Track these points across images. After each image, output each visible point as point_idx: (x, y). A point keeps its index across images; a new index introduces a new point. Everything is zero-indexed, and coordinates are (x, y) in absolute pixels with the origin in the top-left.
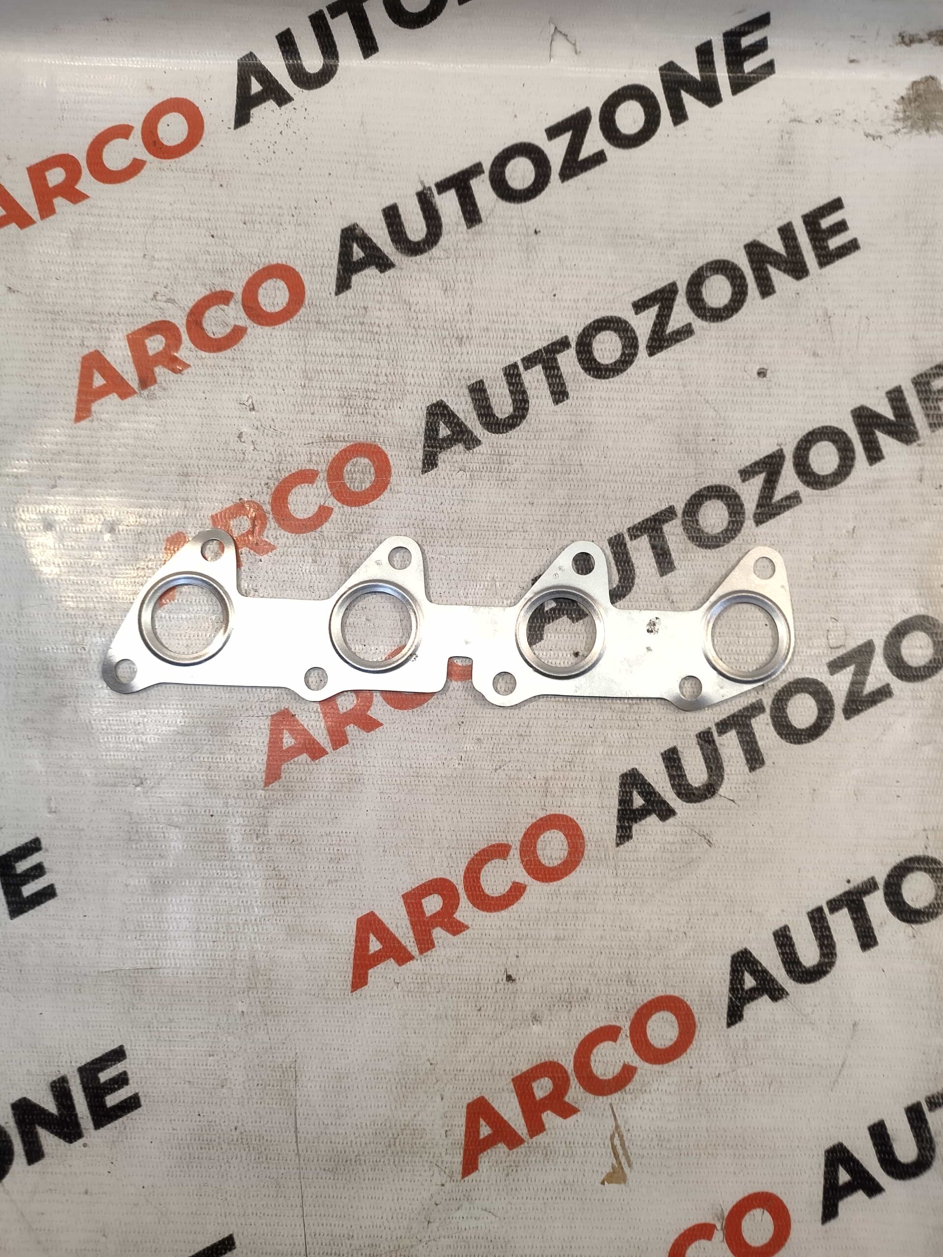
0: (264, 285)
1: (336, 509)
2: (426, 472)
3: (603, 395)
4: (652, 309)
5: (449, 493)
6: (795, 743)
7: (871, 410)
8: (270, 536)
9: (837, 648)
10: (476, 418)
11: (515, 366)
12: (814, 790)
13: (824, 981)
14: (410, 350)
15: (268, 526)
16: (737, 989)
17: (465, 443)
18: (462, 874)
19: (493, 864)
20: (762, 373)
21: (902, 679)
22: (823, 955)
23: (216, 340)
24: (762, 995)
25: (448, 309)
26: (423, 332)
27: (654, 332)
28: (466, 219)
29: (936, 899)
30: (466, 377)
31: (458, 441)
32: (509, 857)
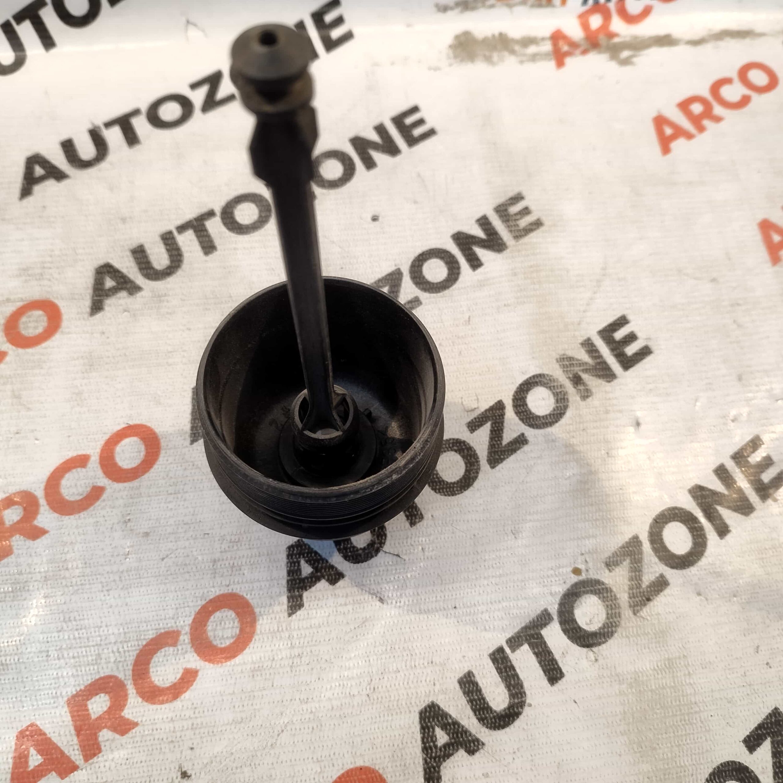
1: (10, 352)
2: (94, 315)
3: (246, 245)
5: (116, 330)
6: (449, 496)
7: (466, 234)
9: (473, 410)
10: (138, 271)
11: (170, 233)
12: (474, 535)
13: (518, 723)
16: (431, 748)
17: (128, 290)
18: (131, 667)
19: (163, 654)
20: (375, 219)
21: (533, 428)
22: (512, 696)
24: (457, 750)
25: (114, 201)
29: (608, 618)
30: (129, 244)
31: (121, 289)
32: (179, 643)
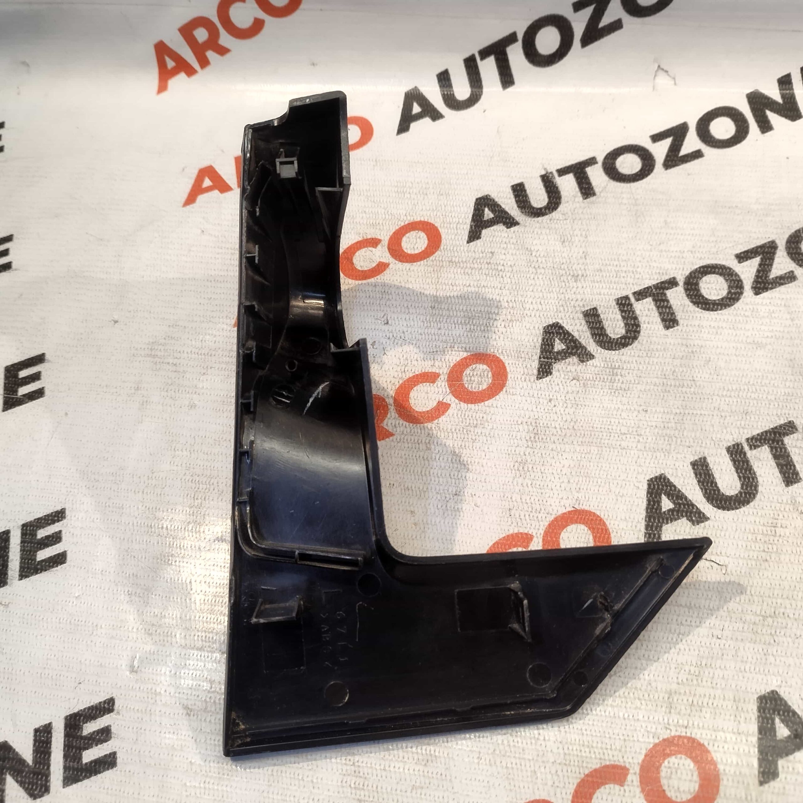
0: (407, 235)
1: (453, 405)
2: (541, 378)
3: (713, 324)
4: (754, 260)
5: (563, 398)
8: (389, 424)
10: (590, 336)
11: (627, 298)
14: (530, 284)
15: (389, 416)
17: (579, 356)
18: (570, 797)
19: (607, 791)
23: (362, 271)
25: (565, 255)
26: (543, 271)
27: (757, 276)
30: (581, 305)
31: (572, 354)
32: (626, 783)
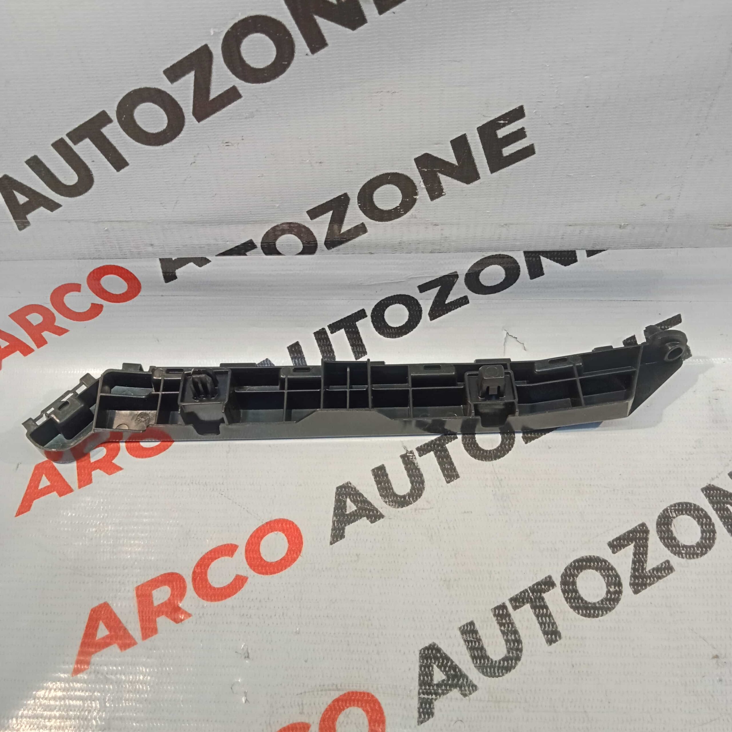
28: (444, 475)
